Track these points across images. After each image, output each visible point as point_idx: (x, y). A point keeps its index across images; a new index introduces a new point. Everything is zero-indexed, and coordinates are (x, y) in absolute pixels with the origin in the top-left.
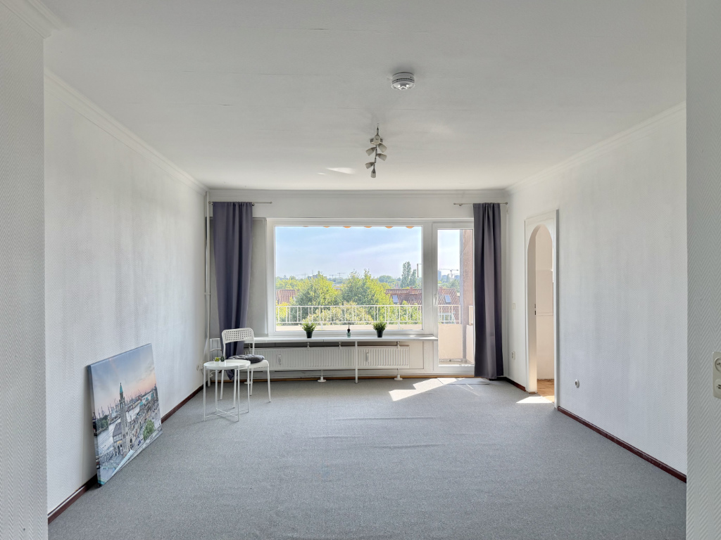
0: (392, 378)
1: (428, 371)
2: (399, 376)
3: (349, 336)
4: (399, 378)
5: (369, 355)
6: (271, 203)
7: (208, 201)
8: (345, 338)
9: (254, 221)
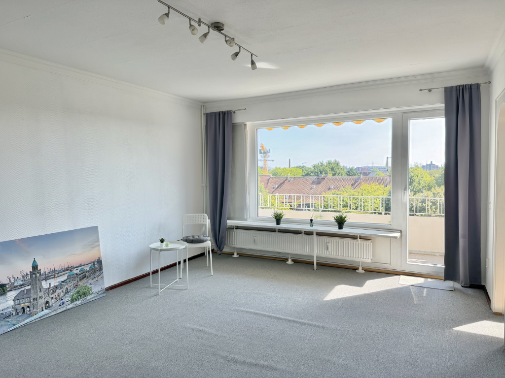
0: (354, 269)
1: (396, 267)
2: (360, 268)
3: (312, 225)
4: (360, 271)
5: (329, 245)
6: (245, 109)
7: (203, 112)
8: (307, 227)
9: (234, 126)
